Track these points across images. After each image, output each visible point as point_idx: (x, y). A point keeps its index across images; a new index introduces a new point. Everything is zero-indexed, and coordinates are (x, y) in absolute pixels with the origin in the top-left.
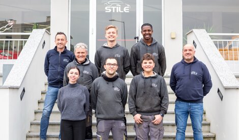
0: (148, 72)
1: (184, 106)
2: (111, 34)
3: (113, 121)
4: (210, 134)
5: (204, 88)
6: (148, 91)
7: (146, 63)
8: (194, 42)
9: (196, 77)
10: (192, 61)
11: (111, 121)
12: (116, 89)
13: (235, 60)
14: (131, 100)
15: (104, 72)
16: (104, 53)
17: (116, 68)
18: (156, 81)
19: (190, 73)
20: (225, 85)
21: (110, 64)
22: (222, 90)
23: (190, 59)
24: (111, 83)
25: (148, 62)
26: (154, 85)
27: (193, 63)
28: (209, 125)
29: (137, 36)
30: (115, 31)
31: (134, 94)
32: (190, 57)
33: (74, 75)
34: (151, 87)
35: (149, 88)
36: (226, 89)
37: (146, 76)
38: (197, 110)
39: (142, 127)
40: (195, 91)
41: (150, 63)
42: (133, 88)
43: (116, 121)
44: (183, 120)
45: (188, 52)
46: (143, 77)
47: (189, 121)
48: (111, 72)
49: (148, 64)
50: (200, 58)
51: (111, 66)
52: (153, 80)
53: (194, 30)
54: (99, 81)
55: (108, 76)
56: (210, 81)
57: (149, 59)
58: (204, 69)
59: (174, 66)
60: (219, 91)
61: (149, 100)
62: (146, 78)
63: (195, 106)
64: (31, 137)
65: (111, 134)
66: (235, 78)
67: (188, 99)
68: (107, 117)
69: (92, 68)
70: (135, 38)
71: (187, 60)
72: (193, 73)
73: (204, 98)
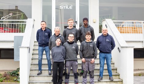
0: (88, 40)
1: (103, 55)
2: (71, 23)
3: (73, 61)
4: (114, 68)
5: (112, 47)
6: (88, 48)
7: (87, 36)
8: (106, 25)
9: (108, 42)
10: (107, 35)
11: (72, 62)
12: (73, 47)
13: (123, 33)
14: (81, 52)
15: (68, 40)
16: (68, 32)
17: (73, 38)
18: (92, 44)
19: (106, 40)
20: (121, 46)
21: (70, 37)
22: (120, 48)
23: (106, 35)
24: (71, 45)
25: (88, 36)
26: (91, 45)
27: (107, 36)
28: (114, 64)
29: (76, 21)
30: (72, 22)
31: (82, 50)
32: (106, 33)
33: (58, 42)
34: (90, 46)
35: (89, 47)
36: (122, 47)
37: (88, 41)
38: (109, 57)
39: (85, 64)
40: (108, 48)
41: (89, 36)
42: (82, 47)
43: (74, 62)
44: (103, 61)
45: (105, 31)
46: (86, 42)
47: (105, 62)
48: (71, 40)
49: (88, 37)
50: (110, 34)
51: (71, 38)
52: (90, 43)
53: (106, 19)
54: (66, 44)
55: (70, 42)
56: (115, 43)
57: (89, 35)
58: (111, 38)
59: (98, 37)
60: (118, 48)
61: (89, 52)
62: (88, 42)
63: (108, 55)
64: (32, 70)
65: (71, 68)
66: (126, 43)
67: (105, 52)
68: (70, 59)
69: (62, 38)
70: (75, 22)
71: (104, 35)
72: (107, 40)
73: (112, 52)
